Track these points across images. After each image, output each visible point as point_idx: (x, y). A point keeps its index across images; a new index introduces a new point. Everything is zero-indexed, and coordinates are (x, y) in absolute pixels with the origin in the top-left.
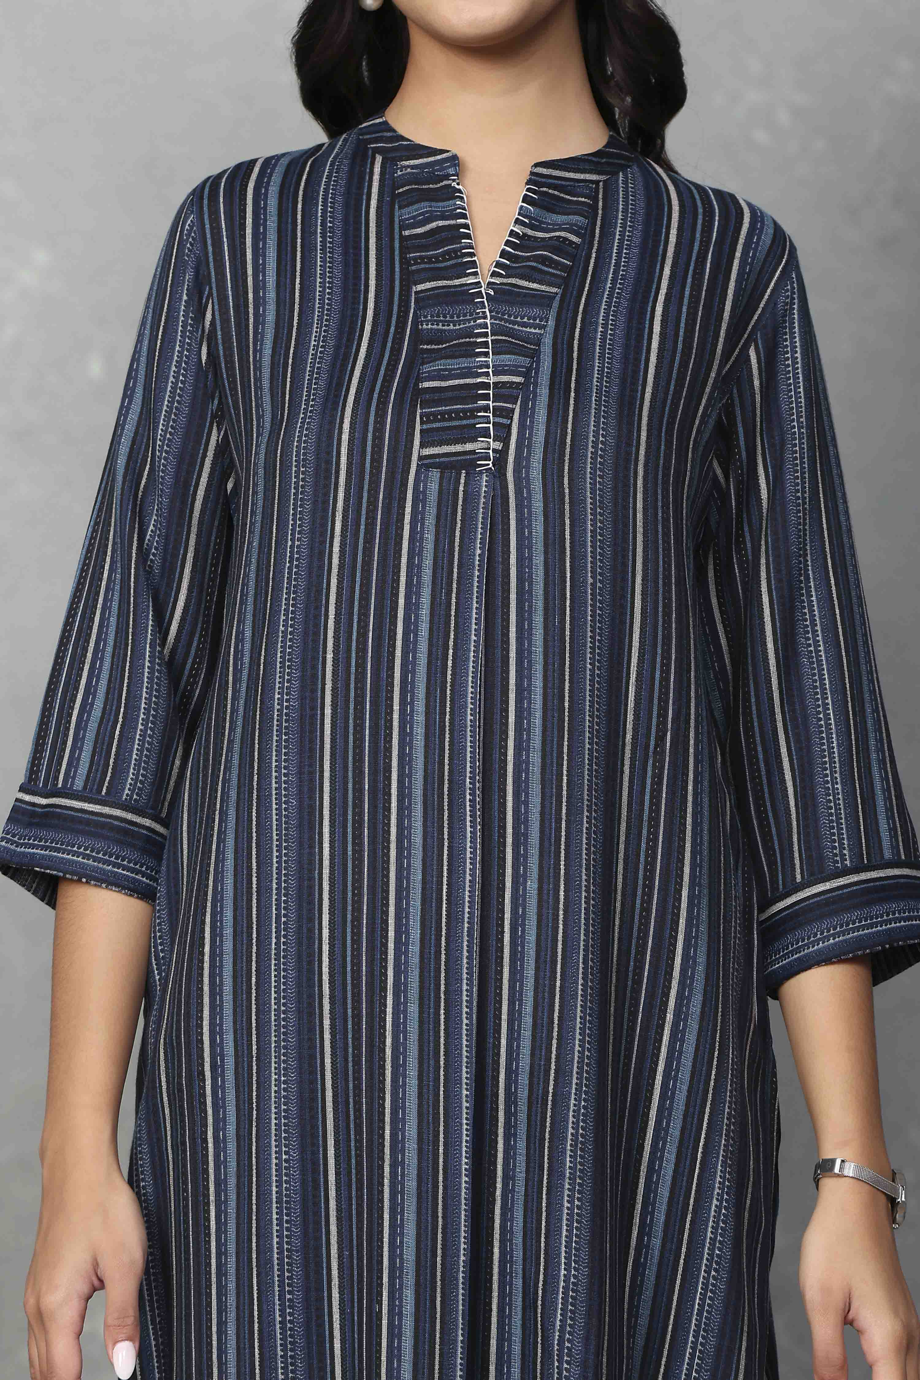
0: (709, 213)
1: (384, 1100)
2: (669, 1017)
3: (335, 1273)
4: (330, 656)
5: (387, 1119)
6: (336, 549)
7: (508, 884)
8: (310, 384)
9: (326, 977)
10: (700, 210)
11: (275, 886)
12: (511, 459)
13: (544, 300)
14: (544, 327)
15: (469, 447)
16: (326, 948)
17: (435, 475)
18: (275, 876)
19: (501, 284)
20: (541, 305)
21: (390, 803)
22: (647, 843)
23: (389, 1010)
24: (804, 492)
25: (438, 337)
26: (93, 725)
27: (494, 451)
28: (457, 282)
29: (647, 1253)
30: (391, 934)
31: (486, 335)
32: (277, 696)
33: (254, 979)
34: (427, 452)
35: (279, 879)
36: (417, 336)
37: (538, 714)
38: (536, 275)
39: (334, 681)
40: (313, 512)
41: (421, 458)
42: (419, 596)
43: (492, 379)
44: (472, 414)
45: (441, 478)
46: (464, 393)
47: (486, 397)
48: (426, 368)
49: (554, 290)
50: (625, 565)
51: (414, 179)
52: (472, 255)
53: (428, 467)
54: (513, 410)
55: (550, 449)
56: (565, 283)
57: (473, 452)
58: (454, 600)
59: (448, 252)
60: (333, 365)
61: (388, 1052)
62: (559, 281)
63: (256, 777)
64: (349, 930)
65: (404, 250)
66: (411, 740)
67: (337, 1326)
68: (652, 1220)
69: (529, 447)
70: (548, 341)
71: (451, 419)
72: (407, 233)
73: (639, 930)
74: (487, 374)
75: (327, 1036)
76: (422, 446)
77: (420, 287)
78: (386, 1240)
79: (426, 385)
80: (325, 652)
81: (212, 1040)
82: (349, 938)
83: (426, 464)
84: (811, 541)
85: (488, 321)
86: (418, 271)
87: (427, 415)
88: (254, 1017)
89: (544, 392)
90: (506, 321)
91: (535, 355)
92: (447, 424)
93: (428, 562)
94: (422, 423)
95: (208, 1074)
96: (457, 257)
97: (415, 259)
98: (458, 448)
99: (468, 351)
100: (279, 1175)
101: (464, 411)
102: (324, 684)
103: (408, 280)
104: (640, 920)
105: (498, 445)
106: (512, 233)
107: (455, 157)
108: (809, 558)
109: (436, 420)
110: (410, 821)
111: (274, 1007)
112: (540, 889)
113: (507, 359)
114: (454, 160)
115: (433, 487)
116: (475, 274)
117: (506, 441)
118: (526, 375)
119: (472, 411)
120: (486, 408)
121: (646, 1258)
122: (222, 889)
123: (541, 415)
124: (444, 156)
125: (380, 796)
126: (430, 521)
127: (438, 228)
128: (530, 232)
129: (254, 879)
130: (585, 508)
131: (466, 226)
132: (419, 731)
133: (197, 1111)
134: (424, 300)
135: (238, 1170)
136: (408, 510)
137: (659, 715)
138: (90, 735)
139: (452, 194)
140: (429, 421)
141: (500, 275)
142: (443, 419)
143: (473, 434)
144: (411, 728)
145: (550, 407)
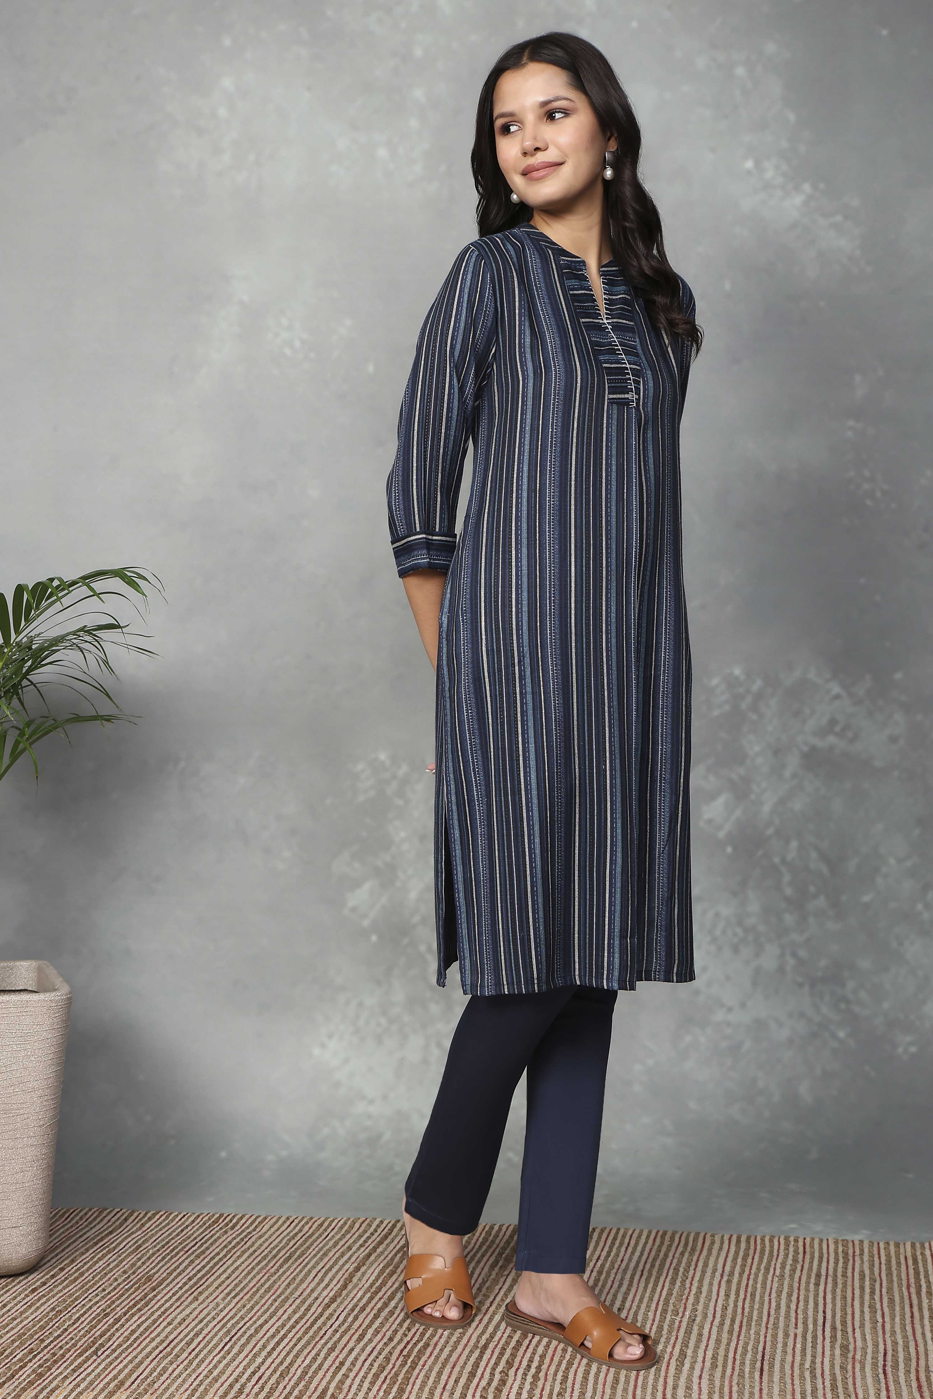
1: (603, 679)
4: (573, 483)
5: (606, 688)
6: (575, 435)
8: (553, 357)
11: (548, 583)
12: (641, 404)
13: (631, 330)
14: (636, 341)
15: (626, 396)
16: (573, 612)
17: (615, 406)
18: (548, 579)
19: (612, 322)
20: (631, 332)
21: (602, 550)
23: (604, 641)
25: (600, 344)
27: (635, 399)
28: (598, 320)
30: (604, 608)
31: (617, 345)
32: (548, 499)
33: (538, 624)
34: (611, 396)
35: (550, 580)
36: (591, 342)
38: (623, 317)
39: (575, 494)
41: (608, 399)
42: (611, 460)
43: (629, 366)
44: (625, 381)
45: (618, 409)
47: (629, 374)
48: (603, 358)
49: (632, 323)
51: (569, 267)
52: (598, 308)
54: (640, 381)
55: (655, 399)
57: (628, 398)
58: (625, 463)
59: (589, 306)
60: (562, 349)
61: (605, 659)
62: (631, 318)
63: (538, 534)
64: (584, 605)
65: (572, 301)
66: (611, 524)
69: (647, 398)
71: (617, 382)
72: (571, 292)
74: (625, 363)
75: (573, 651)
76: (609, 393)
77: (583, 320)
78: (607, 739)
79: (604, 364)
80: (571, 481)
81: (518, 650)
82: (584, 608)
83: (611, 402)
86: (580, 312)
87: (610, 379)
88: (539, 641)
89: (648, 373)
90: (621, 339)
91: (638, 355)
92: (616, 385)
93: (614, 446)
94: (608, 383)
96: (593, 309)
97: (577, 306)
98: (623, 396)
99: (614, 352)
102: (570, 495)
103: (577, 316)
105: (637, 397)
106: (605, 295)
109: (613, 382)
110: (611, 559)
111: (549, 637)
114: (584, 263)
115: (615, 411)
116: (602, 319)
117: (639, 395)
118: (640, 366)
119: (625, 379)
120: (630, 379)
122: (521, 583)
123: (650, 383)
124: (579, 259)
125: (598, 546)
126: (614, 427)
127: (584, 294)
128: (611, 297)
129: (538, 580)
131: (593, 294)
132: (614, 520)
134: (588, 326)
136: (605, 421)
139: (586, 279)
140: (610, 382)
141: (609, 318)
142: (615, 382)
143: (628, 391)
144: (609, 518)
145: (653, 379)
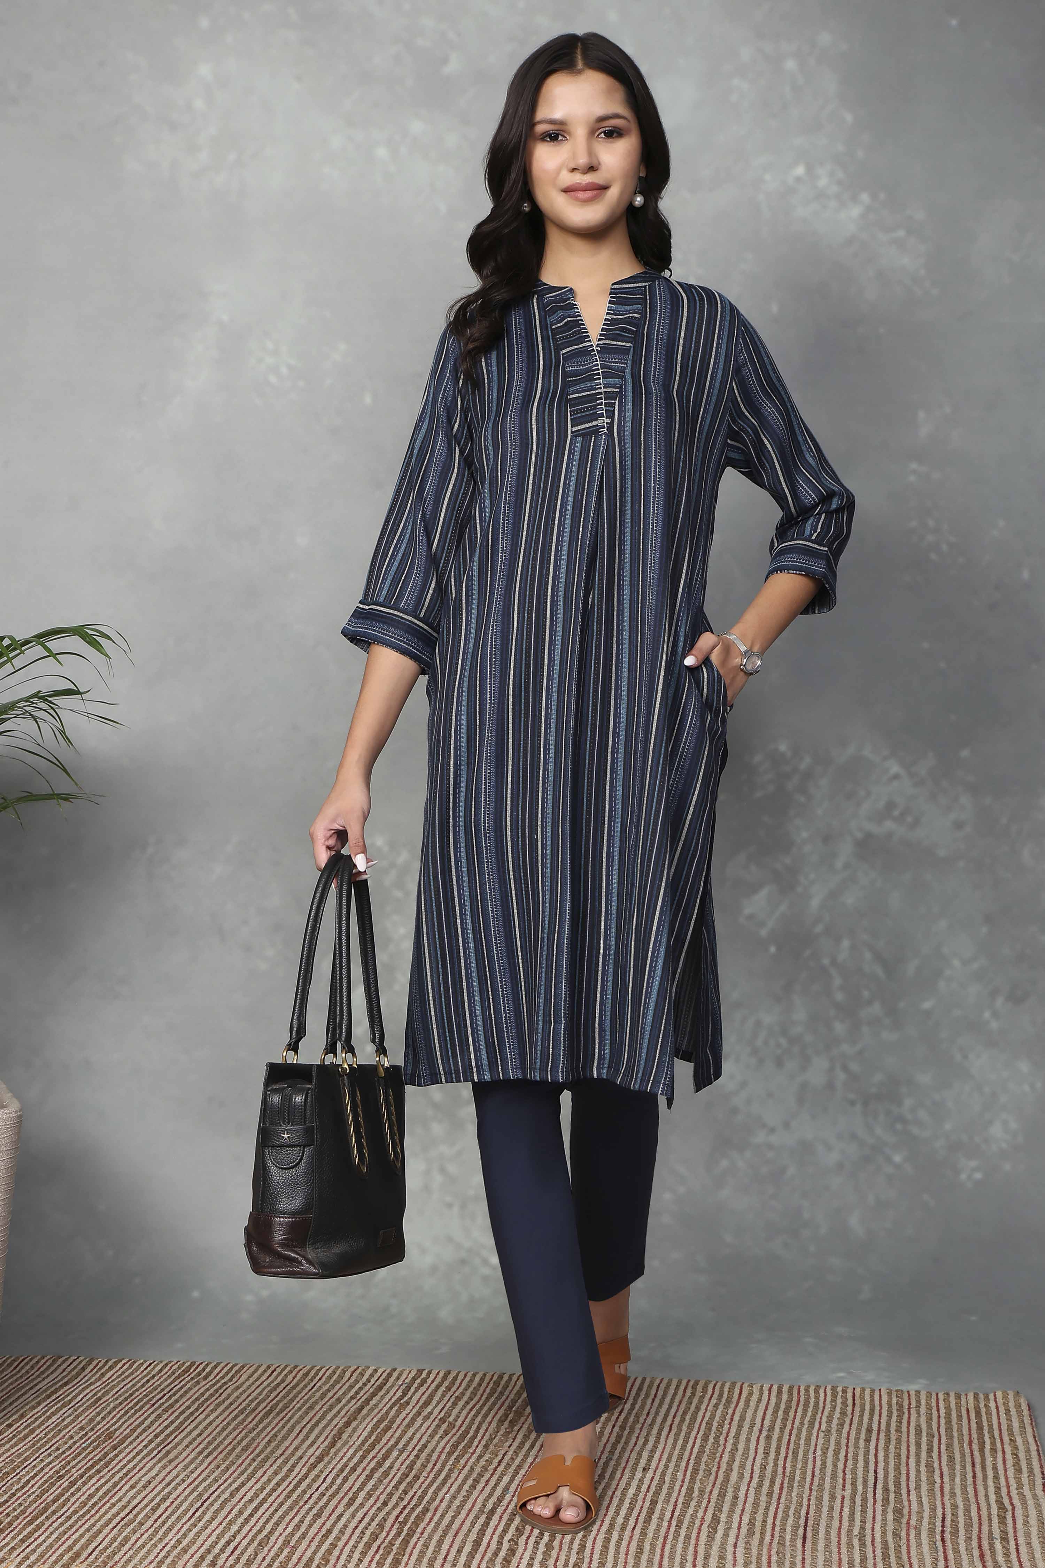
0: (701, 299)
1: (540, 740)
3: (509, 823)
4: (525, 533)
5: (542, 750)
6: (531, 482)
8: (513, 403)
9: (511, 686)
10: (697, 299)
12: (616, 427)
13: (624, 351)
14: (626, 363)
15: (594, 423)
17: (580, 439)
19: (603, 344)
20: (624, 354)
21: (547, 600)
23: (544, 698)
25: (576, 374)
26: (392, 573)
27: (607, 423)
28: (581, 346)
31: (598, 369)
32: (499, 554)
33: (478, 689)
34: (575, 429)
35: (492, 640)
36: (566, 375)
37: (628, 552)
38: (621, 338)
39: (525, 543)
40: (519, 463)
41: (572, 432)
42: (567, 498)
43: (603, 390)
45: (582, 440)
47: (601, 398)
48: (571, 389)
49: (629, 345)
51: (552, 302)
52: (587, 332)
53: (576, 436)
54: (615, 403)
55: (635, 422)
56: (633, 340)
57: (597, 425)
58: (585, 498)
59: (575, 332)
60: (525, 393)
61: (543, 718)
62: (631, 340)
64: (523, 662)
65: (554, 335)
66: (560, 569)
67: (509, 847)
69: (624, 421)
70: (628, 371)
71: (584, 411)
72: (554, 327)
74: (601, 388)
75: (510, 714)
76: (572, 427)
77: (564, 351)
79: (571, 396)
81: (456, 719)
82: (523, 666)
83: (576, 434)
85: (599, 362)
86: (561, 343)
87: (573, 411)
88: (478, 707)
89: (630, 395)
90: (607, 362)
91: (623, 377)
92: (583, 414)
93: (573, 482)
94: (571, 415)
95: (453, 734)
96: (579, 334)
97: (559, 338)
98: (590, 425)
99: (591, 378)
100: (486, 780)
101: (591, 407)
102: (520, 546)
103: (558, 349)
106: (606, 320)
107: (571, 289)
109: (578, 413)
110: (557, 608)
111: (488, 701)
112: (630, 636)
113: (611, 381)
114: (571, 290)
115: (578, 445)
116: (590, 341)
117: (612, 419)
118: (620, 388)
119: (594, 406)
120: (601, 404)
122: (468, 647)
123: (629, 406)
124: (566, 290)
125: (542, 596)
126: (576, 462)
127: (568, 321)
128: (614, 317)
129: (481, 641)
130: (651, 450)
131: (582, 320)
132: (564, 563)
133: (446, 752)
134: (567, 358)
135: (467, 779)
136: (566, 458)
138: (390, 577)
139: (572, 306)
140: (574, 414)
141: (602, 340)
142: (581, 412)
143: (596, 417)
144: (560, 563)
145: (633, 401)
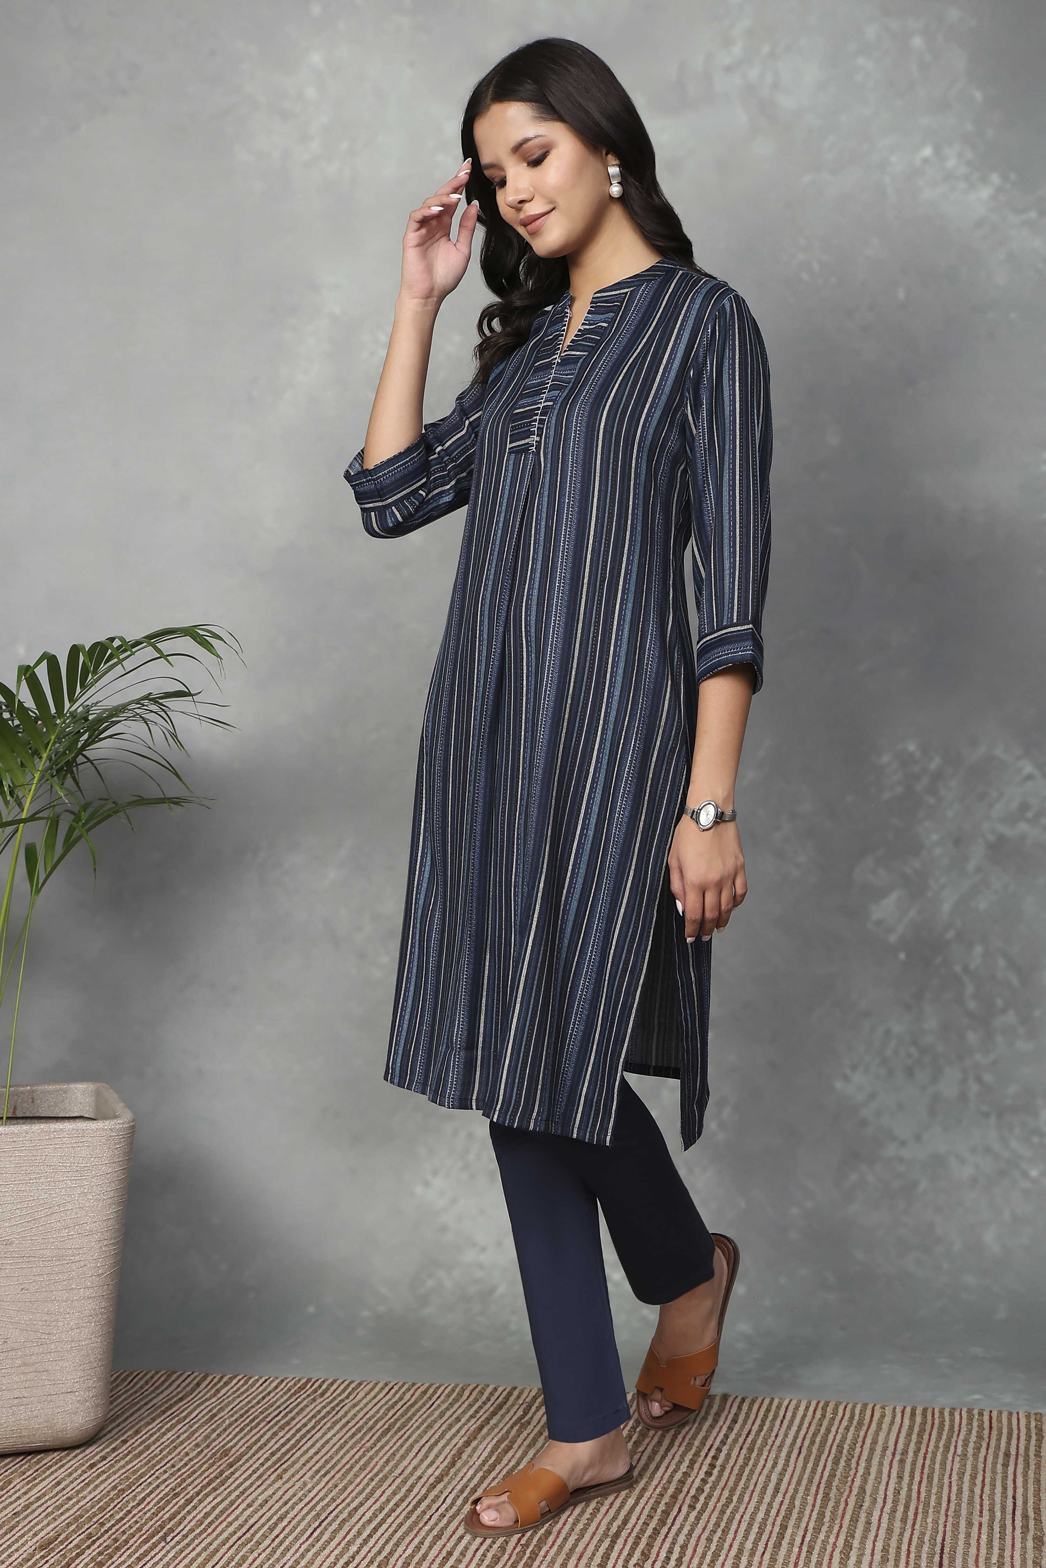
2: (601, 722)
7: (525, 656)
12: (542, 444)
14: (574, 375)
17: (513, 457)
19: (565, 356)
22: (593, 634)
24: (704, 440)
25: (531, 387)
28: (550, 359)
29: (585, 838)
31: (549, 383)
34: (511, 446)
36: (524, 389)
38: (581, 348)
41: (509, 449)
43: (542, 405)
44: (529, 424)
45: (516, 458)
46: (528, 414)
47: (537, 414)
48: (519, 404)
49: (586, 354)
50: (588, 492)
52: (560, 344)
53: (512, 453)
54: (545, 420)
57: (529, 443)
58: (512, 518)
62: (590, 349)
68: (589, 822)
69: (549, 437)
70: (571, 383)
71: (522, 428)
72: (546, 339)
73: (588, 678)
74: (541, 402)
76: (511, 442)
77: (536, 364)
79: (516, 412)
84: (710, 465)
85: (553, 376)
87: (513, 427)
90: (561, 374)
91: (564, 389)
92: (520, 431)
93: (505, 500)
94: (511, 432)
96: (555, 346)
97: (542, 350)
98: (523, 442)
99: (540, 392)
101: (527, 423)
103: (534, 362)
104: (588, 673)
105: (538, 439)
106: (579, 330)
108: (709, 474)
109: (516, 430)
113: (552, 393)
114: (572, 300)
115: (511, 463)
116: (558, 353)
117: (541, 436)
118: (555, 400)
119: (530, 422)
120: (536, 420)
121: (585, 841)
126: (509, 480)
130: (568, 464)
131: (564, 331)
136: (503, 476)
137: (602, 569)
139: (565, 316)
140: (513, 430)
142: (519, 428)
143: (530, 434)
